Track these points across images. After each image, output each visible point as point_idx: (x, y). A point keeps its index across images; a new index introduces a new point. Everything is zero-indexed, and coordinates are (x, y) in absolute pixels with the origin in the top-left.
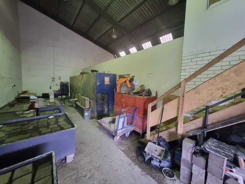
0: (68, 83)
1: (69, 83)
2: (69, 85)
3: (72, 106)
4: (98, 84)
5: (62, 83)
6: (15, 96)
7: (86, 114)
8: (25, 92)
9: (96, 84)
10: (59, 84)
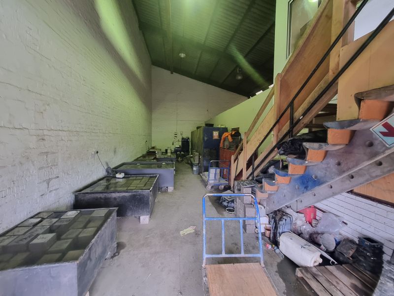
0: (188, 138)
1: (190, 139)
2: (190, 140)
3: (188, 163)
4: (206, 138)
5: (183, 138)
6: (147, 151)
7: (195, 169)
8: (153, 148)
9: (204, 139)
10: (180, 140)
